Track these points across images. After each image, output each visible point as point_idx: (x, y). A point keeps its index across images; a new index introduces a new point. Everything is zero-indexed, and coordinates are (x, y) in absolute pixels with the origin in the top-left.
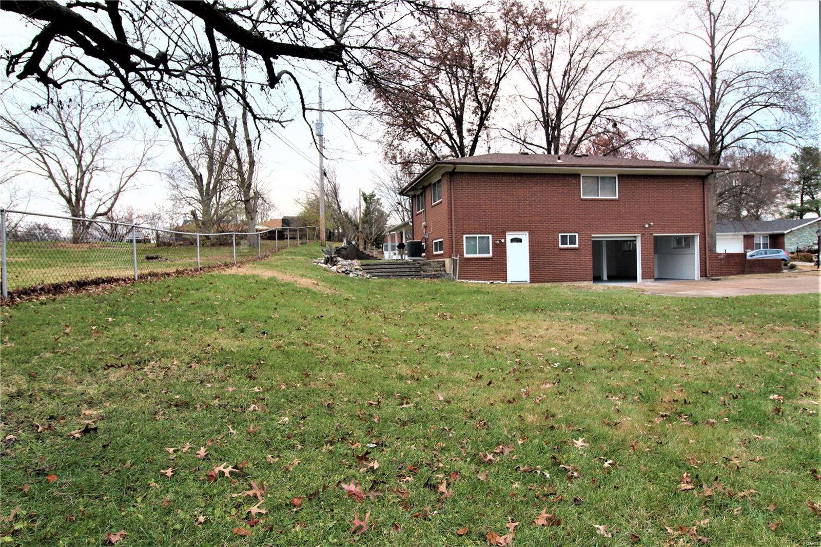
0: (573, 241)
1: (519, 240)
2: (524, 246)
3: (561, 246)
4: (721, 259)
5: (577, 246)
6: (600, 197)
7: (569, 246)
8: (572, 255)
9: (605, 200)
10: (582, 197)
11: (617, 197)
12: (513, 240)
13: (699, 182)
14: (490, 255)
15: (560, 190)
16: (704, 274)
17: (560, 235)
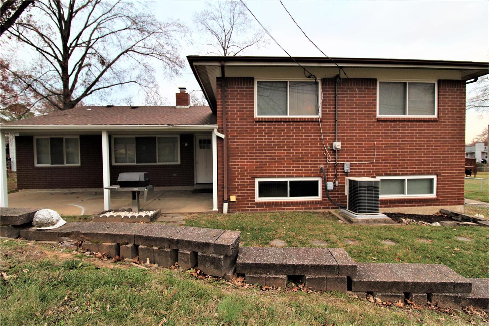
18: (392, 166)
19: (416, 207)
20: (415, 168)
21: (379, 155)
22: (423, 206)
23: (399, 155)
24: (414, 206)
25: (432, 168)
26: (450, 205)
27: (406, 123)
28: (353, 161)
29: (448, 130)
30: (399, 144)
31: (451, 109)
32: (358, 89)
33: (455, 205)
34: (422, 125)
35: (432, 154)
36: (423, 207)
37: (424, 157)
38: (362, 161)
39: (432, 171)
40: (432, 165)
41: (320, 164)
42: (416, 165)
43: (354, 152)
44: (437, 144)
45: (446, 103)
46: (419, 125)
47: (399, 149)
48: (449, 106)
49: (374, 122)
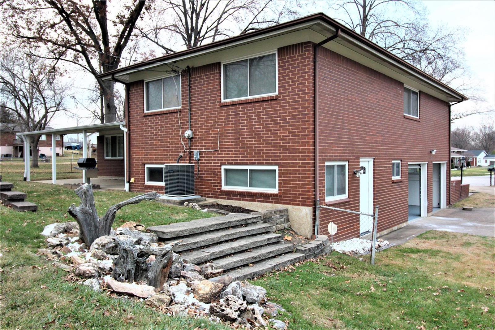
4: (454, 187)
5: (400, 177)
6: (411, 116)
7: (396, 178)
8: (399, 189)
11: (419, 118)
14: (346, 196)
17: (392, 162)
18: (234, 154)
19: (256, 203)
20: (255, 157)
21: (222, 142)
22: (263, 202)
23: (239, 142)
24: (255, 201)
25: (271, 157)
26: (293, 204)
27: (245, 106)
28: (202, 149)
29: (289, 109)
30: (239, 129)
31: (292, 82)
32: (205, 75)
33: (298, 205)
34: (261, 106)
35: (272, 140)
36: (263, 204)
37: (263, 144)
38: (209, 149)
39: (272, 160)
40: (272, 153)
41: (180, 152)
42: (255, 153)
43: (203, 140)
44: (276, 127)
45: (287, 76)
46: (258, 106)
47: (239, 136)
48: (289, 79)
49: (218, 108)
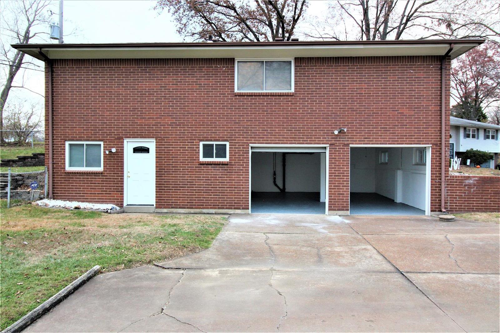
0: (221, 152)
1: (145, 150)
2: (150, 159)
3: (202, 159)
4: (469, 186)
5: (227, 159)
6: (264, 91)
7: (215, 159)
8: (218, 172)
9: (272, 95)
10: (236, 91)
11: (293, 90)
12: (137, 150)
13: (433, 67)
14: (101, 169)
15: (203, 82)
16: (436, 207)
17: (201, 144)
